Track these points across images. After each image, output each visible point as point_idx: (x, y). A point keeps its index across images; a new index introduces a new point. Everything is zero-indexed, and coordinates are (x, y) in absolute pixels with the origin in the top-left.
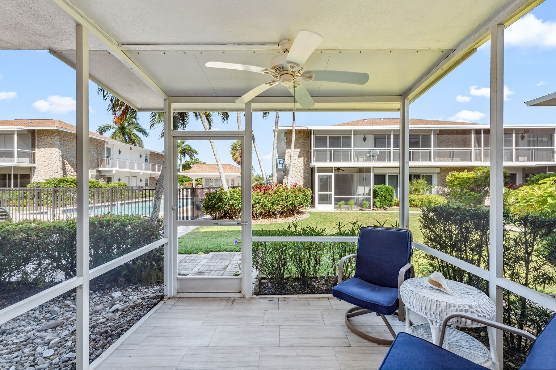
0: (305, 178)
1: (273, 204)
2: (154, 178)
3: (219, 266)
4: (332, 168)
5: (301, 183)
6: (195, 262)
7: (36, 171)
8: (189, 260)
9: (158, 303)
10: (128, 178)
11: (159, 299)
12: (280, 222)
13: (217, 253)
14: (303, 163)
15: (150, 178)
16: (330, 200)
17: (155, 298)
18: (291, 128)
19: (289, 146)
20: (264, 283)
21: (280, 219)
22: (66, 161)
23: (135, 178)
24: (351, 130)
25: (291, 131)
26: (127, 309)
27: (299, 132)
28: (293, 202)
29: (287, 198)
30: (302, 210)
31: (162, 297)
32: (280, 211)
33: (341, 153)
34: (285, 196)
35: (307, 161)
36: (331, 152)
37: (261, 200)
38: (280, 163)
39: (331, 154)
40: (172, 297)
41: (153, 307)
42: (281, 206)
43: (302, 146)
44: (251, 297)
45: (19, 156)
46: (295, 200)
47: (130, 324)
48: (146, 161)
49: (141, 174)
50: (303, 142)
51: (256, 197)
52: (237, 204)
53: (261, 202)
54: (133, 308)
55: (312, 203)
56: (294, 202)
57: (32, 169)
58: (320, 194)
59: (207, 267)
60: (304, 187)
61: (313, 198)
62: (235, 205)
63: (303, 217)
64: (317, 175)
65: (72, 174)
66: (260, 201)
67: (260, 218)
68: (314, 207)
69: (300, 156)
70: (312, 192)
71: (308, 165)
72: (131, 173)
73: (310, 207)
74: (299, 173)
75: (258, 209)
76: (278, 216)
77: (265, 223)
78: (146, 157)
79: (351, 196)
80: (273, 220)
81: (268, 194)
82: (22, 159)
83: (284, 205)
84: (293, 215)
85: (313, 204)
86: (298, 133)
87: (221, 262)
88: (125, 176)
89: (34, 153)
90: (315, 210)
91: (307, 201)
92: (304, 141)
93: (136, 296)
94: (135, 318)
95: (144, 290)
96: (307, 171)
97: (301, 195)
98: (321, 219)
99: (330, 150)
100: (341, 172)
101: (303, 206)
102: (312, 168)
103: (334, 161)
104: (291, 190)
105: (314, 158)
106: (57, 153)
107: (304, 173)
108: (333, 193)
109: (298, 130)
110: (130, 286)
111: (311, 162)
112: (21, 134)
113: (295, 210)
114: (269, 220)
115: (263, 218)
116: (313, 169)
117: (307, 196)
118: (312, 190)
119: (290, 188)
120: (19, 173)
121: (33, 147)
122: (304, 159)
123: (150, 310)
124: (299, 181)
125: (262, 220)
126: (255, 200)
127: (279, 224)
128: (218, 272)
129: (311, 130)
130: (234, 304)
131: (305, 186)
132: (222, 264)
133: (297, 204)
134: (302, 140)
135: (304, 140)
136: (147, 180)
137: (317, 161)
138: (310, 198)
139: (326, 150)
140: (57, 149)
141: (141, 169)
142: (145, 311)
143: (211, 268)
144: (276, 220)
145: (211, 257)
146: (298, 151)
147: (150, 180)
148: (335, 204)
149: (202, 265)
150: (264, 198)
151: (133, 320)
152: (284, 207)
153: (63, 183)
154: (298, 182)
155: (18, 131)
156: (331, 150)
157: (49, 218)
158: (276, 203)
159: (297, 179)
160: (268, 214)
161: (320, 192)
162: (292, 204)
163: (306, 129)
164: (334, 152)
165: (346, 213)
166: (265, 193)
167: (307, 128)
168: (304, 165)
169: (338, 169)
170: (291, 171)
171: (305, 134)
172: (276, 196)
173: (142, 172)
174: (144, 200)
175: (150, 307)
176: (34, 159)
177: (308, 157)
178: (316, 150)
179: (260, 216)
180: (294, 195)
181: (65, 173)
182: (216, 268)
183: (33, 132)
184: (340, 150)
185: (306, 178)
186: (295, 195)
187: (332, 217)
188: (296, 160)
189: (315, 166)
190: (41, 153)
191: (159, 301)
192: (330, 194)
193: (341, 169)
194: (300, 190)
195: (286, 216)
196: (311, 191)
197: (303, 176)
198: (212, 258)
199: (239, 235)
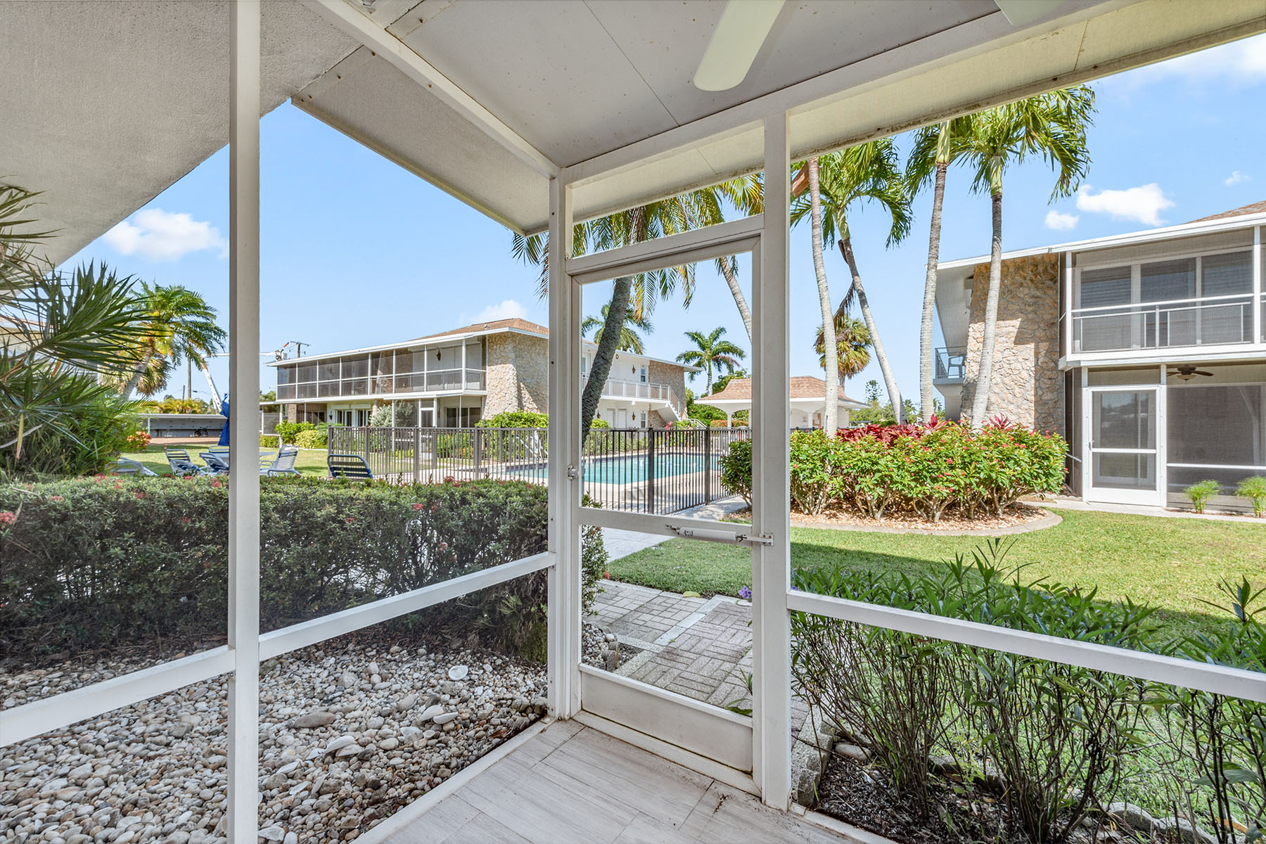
0: (1039, 402)
1: (918, 477)
2: (656, 411)
3: (723, 645)
4: (1157, 367)
5: (1024, 416)
6: (669, 615)
7: (487, 401)
8: (659, 608)
9: (526, 727)
10: (612, 412)
11: (532, 716)
12: (943, 534)
13: (733, 601)
14: (1032, 358)
15: (649, 412)
16: (1144, 475)
17: (523, 711)
18: (988, 259)
19: (978, 312)
20: (847, 758)
21: (944, 525)
22: (522, 386)
23: (624, 412)
24: (1252, 229)
25: (987, 267)
26: (451, 726)
27: (1014, 268)
28: (990, 477)
29: (967, 460)
30: (1027, 500)
31: (543, 712)
32: (943, 501)
33: (1199, 314)
34: (963, 457)
35: (1050, 352)
36: (1151, 317)
37: (877, 463)
38: (950, 365)
39: (1151, 325)
40: (567, 718)
41: (509, 737)
42: (947, 484)
43: (1030, 309)
44: (784, 809)
45: (468, 381)
46: (997, 468)
47: (437, 775)
48: (643, 378)
49: (633, 404)
50: (1033, 297)
51: (864, 454)
52: (807, 473)
53: (879, 471)
54: (466, 726)
55: (1068, 480)
56: (994, 475)
57: (482, 399)
58: (1103, 456)
59: (693, 641)
60: (1035, 429)
61: (1072, 466)
62: (801, 475)
63: (1033, 524)
64: (1087, 393)
65: (531, 406)
66: (875, 468)
67: (878, 515)
68: (1077, 492)
69: (1020, 340)
70: (1070, 447)
71: (1053, 364)
72: (617, 402)
73: (1062, 492)
74: (1017, 390)
75: (871, 490)
76: (938, 514)
77: (892, 531)
78: (643, 371)
79: (1253, 464)
80: (919, 526)
81: (902, 449)
82: (471, 385)
83: (957, 484)
84: (994, 513)
85: (1071, 484)
86: (1012, 270)
87: (735, 631)
88: (608, 409)
89: (485, 373)
90: (1083, 503)
91: (1047, 475)
92: (1038, 293)
93: (490, 691)
94: (454, 762)
95: (515, 673)
96: (1049, 382)
97: (1023, 454)
98: (1111, 540)
99: (1144, 309)
100: (1195, 382)
101: (1033, 491)
102: (1068, 375)
103: (1163, 343)
104: (985, 437)
105: (1077, 342)
106: (511, 372)
107: (1036, 389)
108: (1161, 449)
109: (1014, 260)
110: (494, 655)
111: (1062, 353)
112: (470, 344)
113: (1000, 499)
114: (906, 524)
115: (888, 514)
116: (1071, 379)
117: (1047, 458)
118: (1068, 438)
119: (981, 432)
120: (469, 405)
121: (484, 364)
122: (1037, 348)
123: (498, 745)
124: (1018, 414)
125: (882, 520)
126: (860, 463)
127: (939, 539)
128: (717, 663)
129: (1063, 255)
130: (719, 815)
131: (1043, 425)
132: (733, 641)
133: (1007, 482)
134: (1026, 291)
135: (1037, 288)
136: (644, 415)
137: (1086, 348)
138: (1059, 465)
139: (1129, 310)
140: (511, 365)
141: (633, 395)
142: (486, 747)
143: (701, 647)
144: (928, 524)
145: (714, 611)
146: (1013, 325)
147: (649, 416)
148: (1170, 490)
149: (683, 630)
150: (889, 458)
151: (448, 766)
152: (956, 488)
153: (516, 421)
154: (1012, 418)
155: (467, 340)
156: (1154, 308)
157: (472, 477)
158: (928, 475)
159: (1011, 407)
160: (906, 507)
161: (1103, 445)
162: (988, 482)
163: (1043, 255)
164: (1163, 316)
165: (1230, 524)
166: (892, 444)
167: (1046, 251)
168: (1036, 364)
169: (1187, 370)
170: (987, 380)
171: (1041, 269)
172: (929, 454)
173: (634, 400)
174: (635, 454)
175: (500, 737)
176: (485, 385)
177: (1051, 340)
178: (1083, 314)
179: (878, 507)
180: (995, 454)
181: (521, 406)
182: (716, 650)
183: (483, 339)
184: (1194, 304)
185: (1045, 403)
186: (1001, 452)
187: (1161, 536)
188: (1006, 353)
189: (1082, 364)
190: (493, 372)
191: (532, 722)
192: (1144, 457)
193: (1198, 369)
194: (1019, 439)
195: (967, 516)
196: (1064, 444)
197: (1033, 398)
198: (716, 612)
199: (804, 557)
